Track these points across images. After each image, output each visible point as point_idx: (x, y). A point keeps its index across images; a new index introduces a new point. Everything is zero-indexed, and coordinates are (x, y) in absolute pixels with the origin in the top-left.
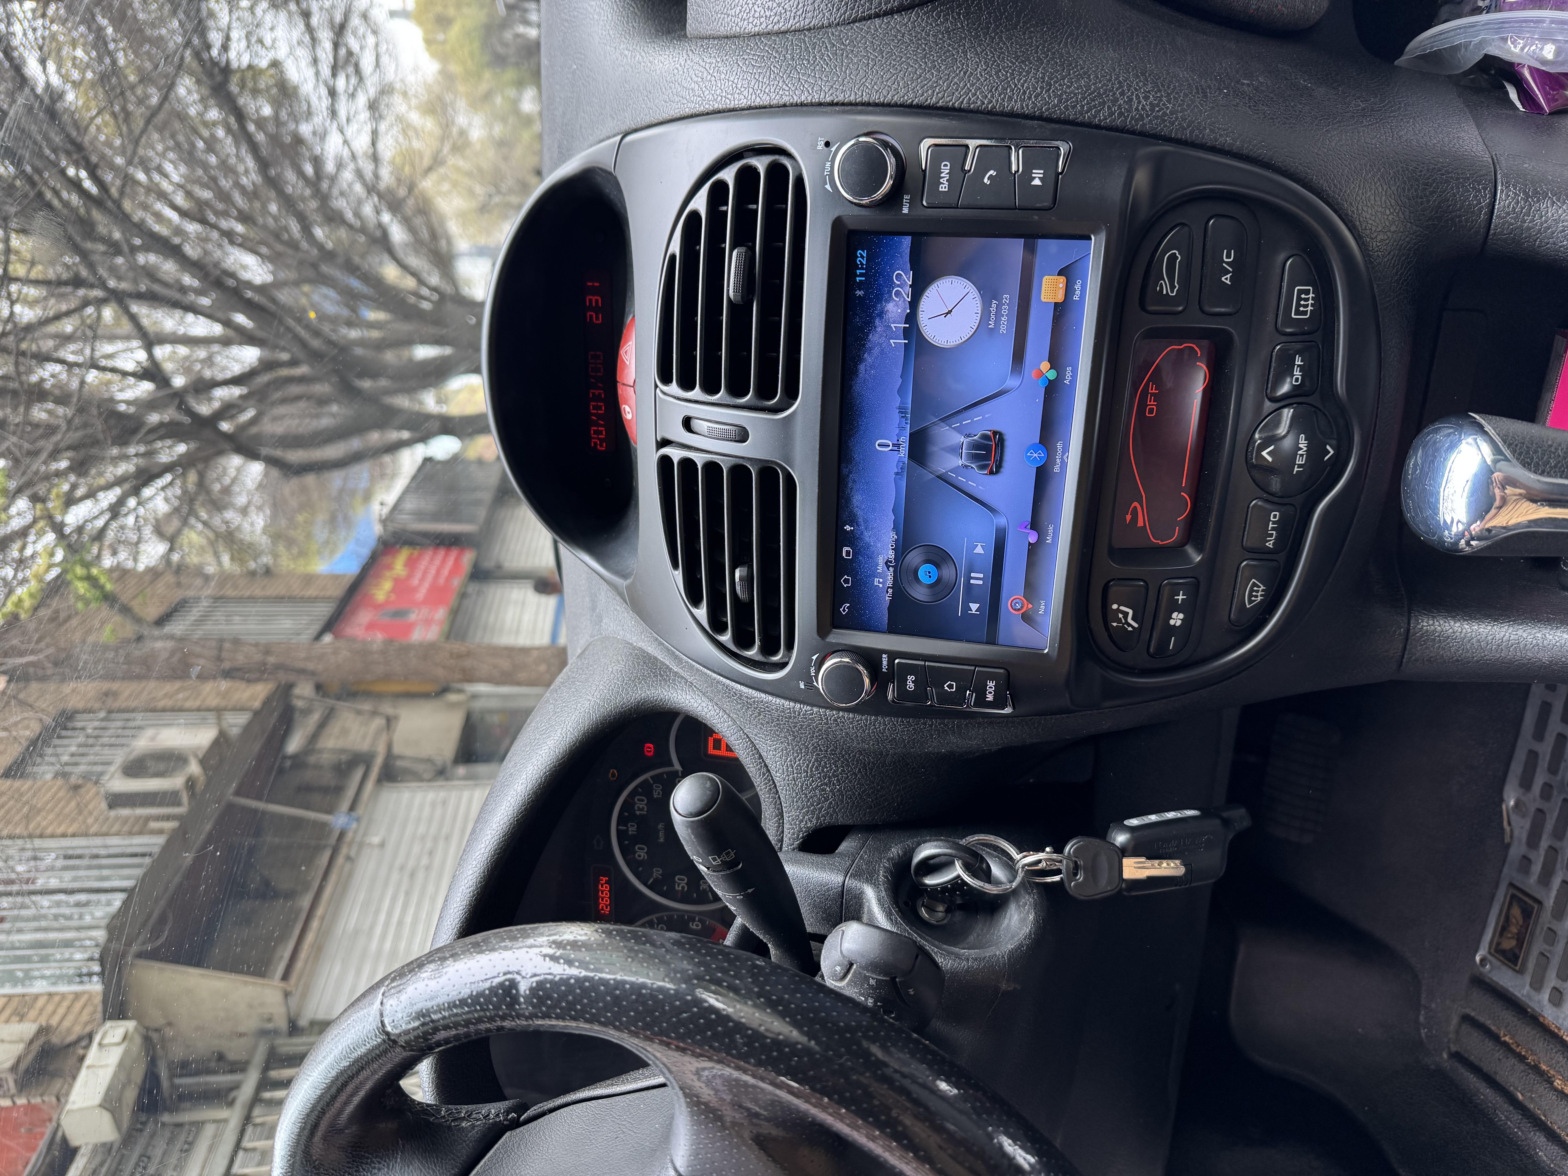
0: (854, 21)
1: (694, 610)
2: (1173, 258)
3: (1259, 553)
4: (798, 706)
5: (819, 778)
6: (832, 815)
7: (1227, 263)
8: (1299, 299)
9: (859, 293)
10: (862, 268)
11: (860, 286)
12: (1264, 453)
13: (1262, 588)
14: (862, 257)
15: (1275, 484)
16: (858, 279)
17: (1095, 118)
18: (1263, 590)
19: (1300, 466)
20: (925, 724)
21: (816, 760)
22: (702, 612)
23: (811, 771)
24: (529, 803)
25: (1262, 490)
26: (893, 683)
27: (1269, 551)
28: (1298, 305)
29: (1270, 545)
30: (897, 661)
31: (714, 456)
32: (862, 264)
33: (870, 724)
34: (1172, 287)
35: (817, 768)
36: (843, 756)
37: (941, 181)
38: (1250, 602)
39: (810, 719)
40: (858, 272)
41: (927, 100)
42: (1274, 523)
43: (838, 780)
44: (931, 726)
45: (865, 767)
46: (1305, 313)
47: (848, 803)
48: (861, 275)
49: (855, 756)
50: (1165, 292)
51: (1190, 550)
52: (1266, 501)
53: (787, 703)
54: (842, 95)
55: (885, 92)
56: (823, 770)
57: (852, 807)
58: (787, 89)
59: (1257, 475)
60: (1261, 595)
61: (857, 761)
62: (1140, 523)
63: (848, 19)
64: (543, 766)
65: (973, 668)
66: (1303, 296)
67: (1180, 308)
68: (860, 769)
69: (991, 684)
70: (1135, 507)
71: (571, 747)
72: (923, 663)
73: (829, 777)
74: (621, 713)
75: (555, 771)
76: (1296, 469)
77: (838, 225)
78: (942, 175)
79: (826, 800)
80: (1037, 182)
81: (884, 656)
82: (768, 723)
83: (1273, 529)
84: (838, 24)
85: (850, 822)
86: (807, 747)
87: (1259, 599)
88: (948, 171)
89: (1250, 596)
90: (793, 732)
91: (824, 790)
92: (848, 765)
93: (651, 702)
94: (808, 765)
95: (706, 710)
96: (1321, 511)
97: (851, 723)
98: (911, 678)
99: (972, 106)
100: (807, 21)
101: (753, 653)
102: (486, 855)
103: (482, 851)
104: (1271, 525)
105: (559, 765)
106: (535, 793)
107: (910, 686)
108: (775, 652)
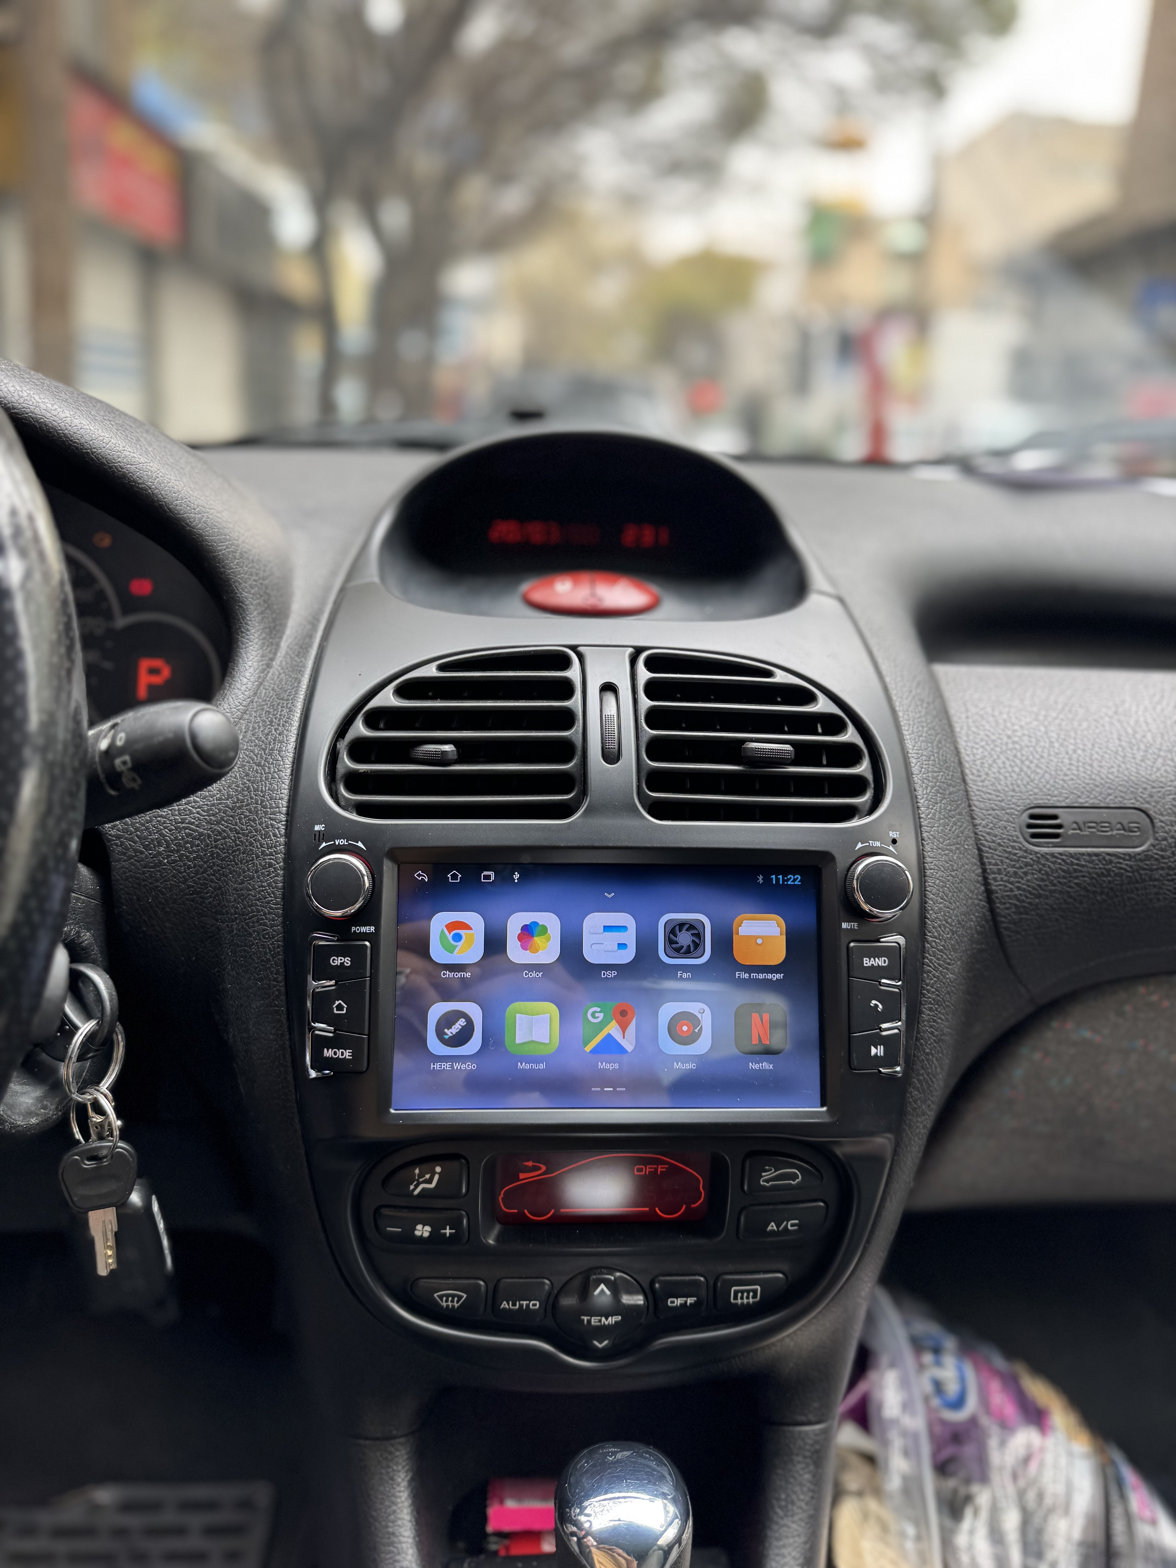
0: (979, 850)
1: (390, 688)
2: (794, 1177)
3: (494, 1296)
4: (283, 818)
5: (176, 838)
6: (124, 854)
7: (787, 1225)
8: (748, 1292)
9: (761, 879)
10: (784, 880)
11: (767, 879)
12: (602, 1286)
13: (456, 1305)
14: (795, 880)
15: (569, 1301)
16: (774, 877)
17: (913, 1088)
18: (453, 1306)
19: (589, 1321)
20: (278, 973)
21: (201, 834)
22: (388, 698)
23: (185, 828)
24: (111, 468)
25: (562, 1288)
26: (337, 941)
27: (495, 1304)
28: (742, 1292)
29: (504, 1305)
30: (367, 943)
31: (581, 721)
32: (788, 880)
33: (271, 908)
34: (767, 1181)
35: (188, 835)
36: (211, 868)
37: (872, 959)
38: (441, 1297)
39: (267, 833)
40: (780, 877)
41: (930, 932)
42: (528, 1305)
43: (174, 861)
44: (275, 980)
45: (195, 892)
46: (736, 1298)
47: (144, 873)
48: (777, 880)
49: (212, 881)
50: (763, 1174)
51: (497, 1229)
52: (550, 1294)
53: (285, 804)
54: (929, 849)
55: (934, 890)
56: (187, 842)
57: (137, 878)
58: (928, 791)
59: (577, 1283)
60: (448, 1306)
61: (204, 884)
62: (522, 1176)
63: (982, 844)
64: (158, 486)
65: (367, 1032)
66: (751, 1294)
67: (746, 1188)
68: (193, 887)
69: (347, 1054)
70: (541, 1168)
71: (183, 519)
72: (368, 975)
73: (178, 851)
74: (228, 580)
75: (153, 501)
76: (585, 1318)
77: (826, 857)
78: (877, 959)
79: (145, 847)
80: (873, 1051)
81: (372, 929)
82: (247, 775)
83: (521, 1306)
84: (976, 834)
85: (115, 875)
86: (218, 823)
87: (444, 1304)
88: (880, 964)
89: (447, 1296)
90: (240, 808)
91: (160, 845)
92: (197, 873)
93: (244, 618)
94: (192, 824)
95: (243, 688)
96: (541, 1347)
97: (269, 885)
98: (347, 961)
99: (925, 975)
100: (977, 803)
101: (346, 762)
102: (37, 411)
103: (42, 405)
104: (525, 1303)
105: (161, 506)
106: (124, 476)
107: (336, 961)
108: (350, 788)
